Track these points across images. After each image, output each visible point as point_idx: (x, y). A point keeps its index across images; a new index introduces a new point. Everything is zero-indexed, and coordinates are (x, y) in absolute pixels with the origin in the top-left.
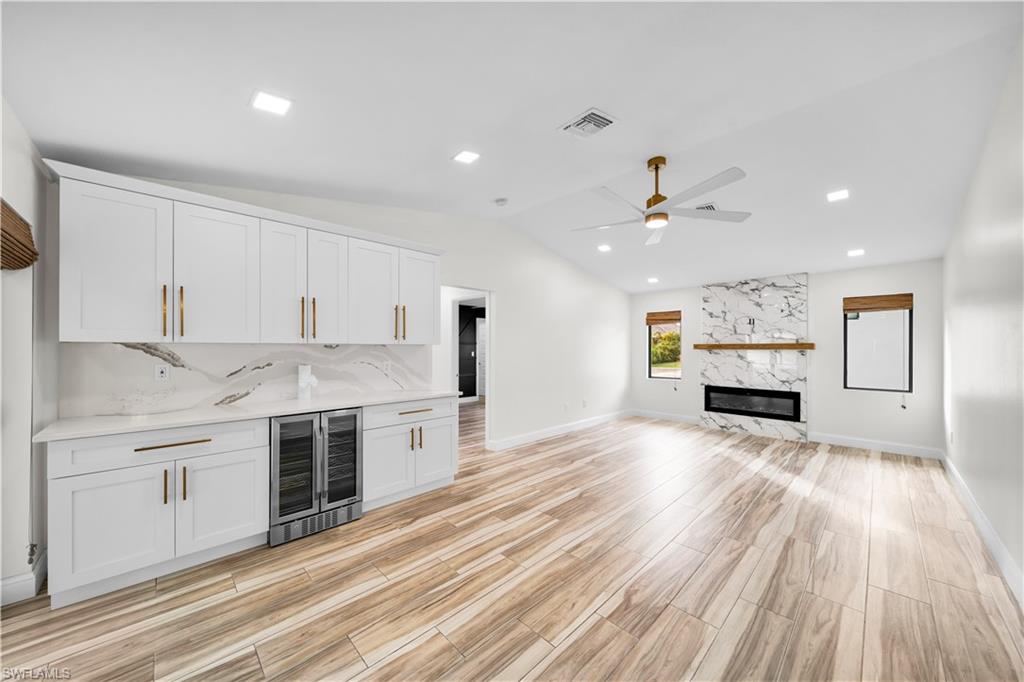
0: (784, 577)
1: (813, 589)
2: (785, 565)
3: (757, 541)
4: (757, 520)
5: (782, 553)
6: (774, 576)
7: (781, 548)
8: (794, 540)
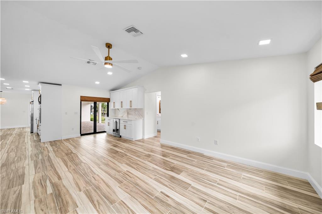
0: (53, 170)
1: (44, 173)
2: (55, 172)
3: (69, 172)
4: (78, 177)
5: (59, 174)
6: (55, 169)
7: (60, 175)
8: (59, 180)
